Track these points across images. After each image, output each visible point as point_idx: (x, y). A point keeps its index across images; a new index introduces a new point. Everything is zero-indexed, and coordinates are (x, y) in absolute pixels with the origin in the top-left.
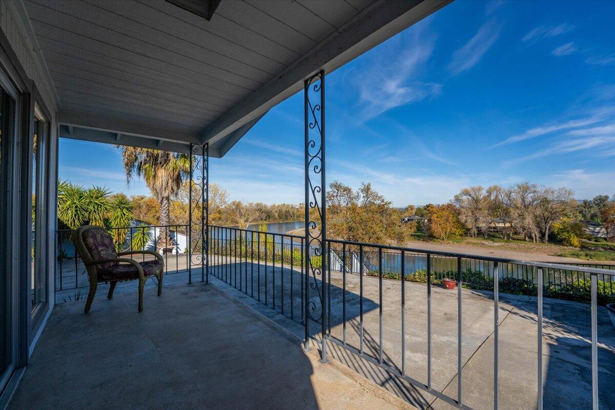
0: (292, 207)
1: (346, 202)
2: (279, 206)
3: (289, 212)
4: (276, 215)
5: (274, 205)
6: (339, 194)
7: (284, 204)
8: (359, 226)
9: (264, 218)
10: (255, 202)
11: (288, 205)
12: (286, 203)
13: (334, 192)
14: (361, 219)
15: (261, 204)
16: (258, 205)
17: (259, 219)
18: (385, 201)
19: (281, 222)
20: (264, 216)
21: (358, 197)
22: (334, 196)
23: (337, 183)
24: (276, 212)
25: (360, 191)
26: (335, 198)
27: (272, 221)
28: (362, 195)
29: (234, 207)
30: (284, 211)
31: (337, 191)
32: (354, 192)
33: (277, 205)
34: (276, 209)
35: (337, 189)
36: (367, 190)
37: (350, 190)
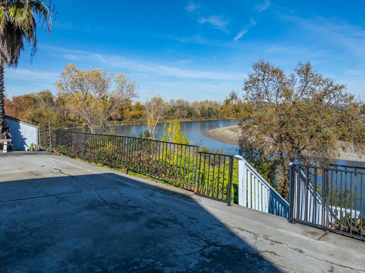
0: (216, 104)
1: (277, 89)
2: (201, 103)
3: (212, 109)
4: (199, 112)
5: (196, 102)
6: (266, 78)
7: (207, 101)
8: (296, 119)
9: (186, 115)
10: (176, 99)
11: (211, 102)
12: (209, 100)
13: (259, 75)
14: (299, 110)
15: (182, 101)
16: (179, 101)
17: (181, 117)
18: (335, 84)
19: (204, 120)
20: (185, 113)
21: (293, 81)
22: (259, 80)
23: (263, 63)
24: (199, 109)
25: (295, 73)
26: (260, 83)
27: (193, 119)
28: (298, 78)
29: (155, 104)
30: (206, 108)
31: (263, 73)
32: (287, 75)
33: (199, 102)
34: (198, 106)
35: (263, 71)
36: (305, 71)
37: (281, 72)
